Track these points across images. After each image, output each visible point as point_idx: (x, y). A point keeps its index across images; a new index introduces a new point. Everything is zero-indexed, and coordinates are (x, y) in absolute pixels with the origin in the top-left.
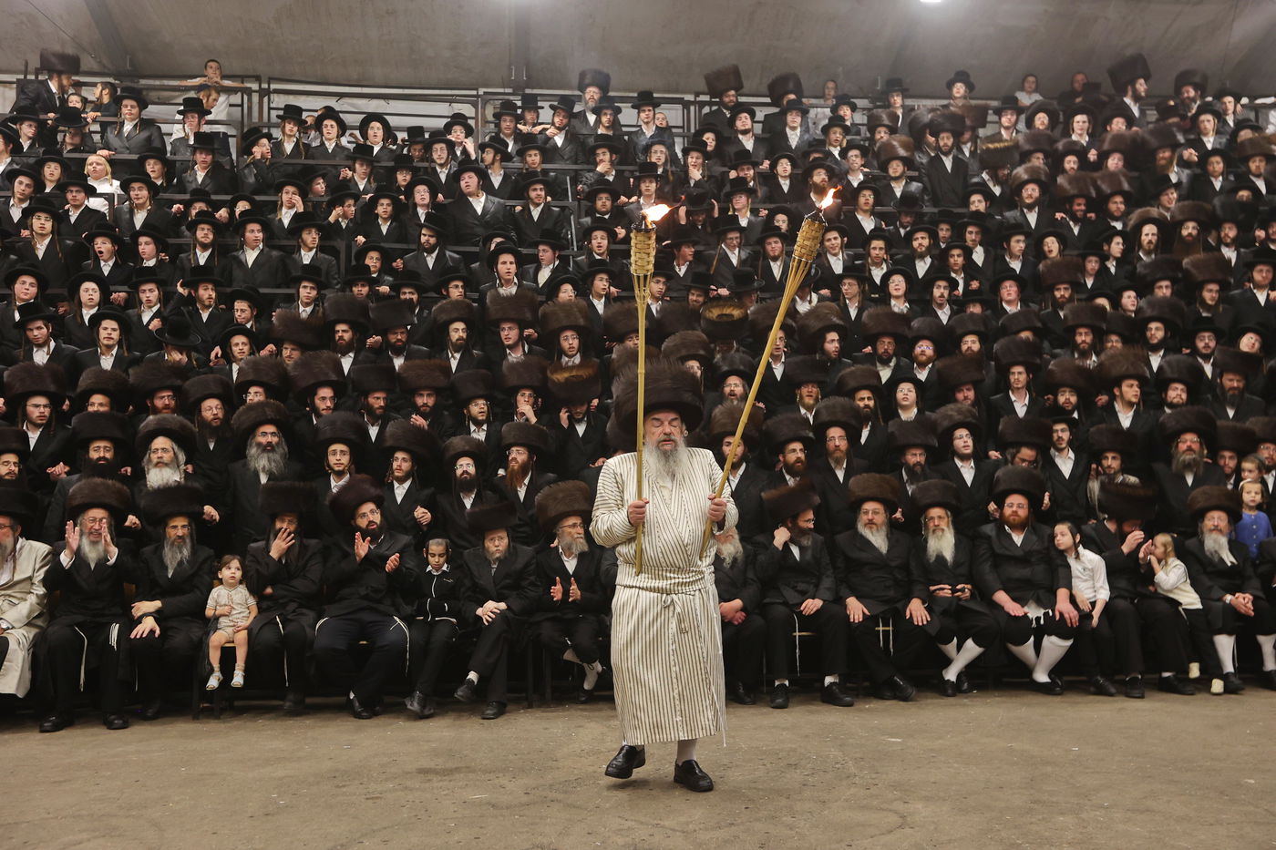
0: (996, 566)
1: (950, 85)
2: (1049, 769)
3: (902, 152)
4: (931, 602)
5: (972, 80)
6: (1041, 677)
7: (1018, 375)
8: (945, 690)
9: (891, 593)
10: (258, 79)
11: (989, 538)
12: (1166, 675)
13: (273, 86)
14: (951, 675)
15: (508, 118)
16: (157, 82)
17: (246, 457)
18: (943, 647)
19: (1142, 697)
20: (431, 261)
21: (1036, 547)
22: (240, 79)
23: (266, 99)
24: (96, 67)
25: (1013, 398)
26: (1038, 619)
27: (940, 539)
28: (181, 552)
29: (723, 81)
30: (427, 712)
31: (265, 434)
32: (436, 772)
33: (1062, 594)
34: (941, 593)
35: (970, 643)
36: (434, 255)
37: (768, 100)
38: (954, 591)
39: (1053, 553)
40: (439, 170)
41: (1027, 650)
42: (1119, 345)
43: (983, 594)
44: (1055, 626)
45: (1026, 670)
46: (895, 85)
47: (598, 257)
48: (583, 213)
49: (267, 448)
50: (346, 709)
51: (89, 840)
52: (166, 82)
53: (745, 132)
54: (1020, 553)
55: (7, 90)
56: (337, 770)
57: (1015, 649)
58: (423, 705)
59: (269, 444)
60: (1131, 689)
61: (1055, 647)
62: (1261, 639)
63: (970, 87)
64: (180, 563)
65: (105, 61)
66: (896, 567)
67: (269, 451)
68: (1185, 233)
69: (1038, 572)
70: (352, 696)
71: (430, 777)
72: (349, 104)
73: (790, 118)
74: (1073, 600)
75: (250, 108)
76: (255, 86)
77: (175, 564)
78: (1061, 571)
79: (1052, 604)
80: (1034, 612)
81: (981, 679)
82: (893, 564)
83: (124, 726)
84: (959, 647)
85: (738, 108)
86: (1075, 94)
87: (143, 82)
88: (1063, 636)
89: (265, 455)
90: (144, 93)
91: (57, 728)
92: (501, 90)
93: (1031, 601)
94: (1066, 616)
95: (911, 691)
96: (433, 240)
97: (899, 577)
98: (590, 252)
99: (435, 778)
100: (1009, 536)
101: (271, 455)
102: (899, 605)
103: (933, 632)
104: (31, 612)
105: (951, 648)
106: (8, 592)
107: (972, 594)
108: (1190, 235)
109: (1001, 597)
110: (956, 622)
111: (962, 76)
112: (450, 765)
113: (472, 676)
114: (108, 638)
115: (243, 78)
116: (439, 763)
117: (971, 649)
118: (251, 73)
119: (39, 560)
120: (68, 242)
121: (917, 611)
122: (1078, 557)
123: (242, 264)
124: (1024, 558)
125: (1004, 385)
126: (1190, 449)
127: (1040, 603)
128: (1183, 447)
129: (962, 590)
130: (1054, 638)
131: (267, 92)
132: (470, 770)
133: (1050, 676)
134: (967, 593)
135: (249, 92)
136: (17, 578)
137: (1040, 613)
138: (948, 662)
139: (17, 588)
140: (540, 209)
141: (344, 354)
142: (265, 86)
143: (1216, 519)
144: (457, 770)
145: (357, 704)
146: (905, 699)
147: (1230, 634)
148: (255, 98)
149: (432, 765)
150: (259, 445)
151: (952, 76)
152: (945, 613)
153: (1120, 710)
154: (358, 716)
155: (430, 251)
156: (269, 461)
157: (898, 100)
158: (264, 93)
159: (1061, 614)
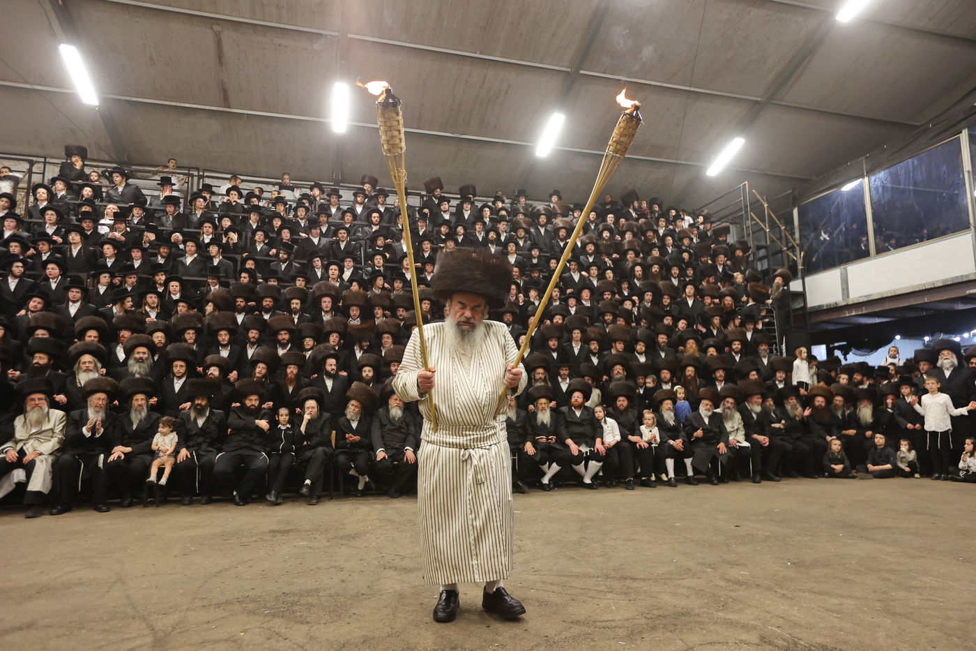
0: (567, 427)
1: (551, 196)
2: (589, 523)
3: (524, 226)
4: (535, 444)
5: (561, 194)
6: (587, 481)
7: (577, 334)
8: (543, 488)
9: (517, 440)
10: (198, 169)
11: (564, 413)
12: (643, 478)
13: (206, 174)
14: (546, 480)
15: (335, 197)
16: (141, 168)
17: (127, 366)
18: (541, 466)
19: (633, 489)
20: (283, 266)
21: (587, 417)
22: (187, 170)
23: (201, 180)
24: (107, 158)
25: (574, 345)
26: (587, 452)
27: (544, 414)
28: (140, 414)
29: (433, 185)
30: (279, 501)
31: (138, 353)
32: (279, 532)
33: (598, 440)
34: (541, 440)
35: (554, 465)
36: (286, 264)
37: (459, 196)
38: (547, 439)
39: (595, 421)
40: (300, 221)
41: (580, 468)
42: (624, 323)
43: (561, 441)
44: (595, 456)
45: (581, 477)
46: (522, 193)
47: (377, 268)
48: (368, 247)
49: (140, 360)
50: (230, 500)
51: (80, 570)
52: (147, 168)
53: (445, 212)
54: (579, 420)
55: (55, 167)
56: (225, 532)
57: (575, 467)
58: (277, 497)
59: (141, 358)
60: (628, 486)
61: (594, 466)
62: (686, 460)
63: (560, 198)
64: (140, 421)
65: (113, 156)
66: (519, 427)
67: (140, 362)
68: (654, 270)
69: (587, 429)
70: (235, 493)
71: (276, 534)
72: (247, 186)
73: (465, 206)
74: (603, 443)
75: (192, 184)
76: (196, 173)
77: (138, 422)
78: (599, 429)
79: (593, 445)
80: (584, 449)
81: (559, 482)
82: (518, 425)
83: (108, 510)
84: (549, 467)
85: (442, 199)
86: (606, 204)
87: (133, 167)
88: (598, 461)
89: (138, 364)
90: (134, 173)
91: (60, 513)
92: (328, 183)
93: (583, 444)
94: (600, 450)
95: (526, 488)
96: (285, 256)
97: (521, 432)
98: (373, 266)
99: (279, 535)
100: (574, 412)
101: (141, 364)
102: (521, 446)
103: (538, 459)
104: (53, 446)
105: (545, 467)
106: (38, 436)
107: (556, 441)
108: (656, 271)
109: (569, 441)
110: (549, 454)
111: (556, 193)
112: (288, 528)
113: (308, 482)
114: (97, 463)
115: (189, 169)
116: (282, 527)
117: (555, 468)
118: (194, 166)
119: (58, 420)
120: (91, 248)
121: (529, 448)
122: (605, 422)
123: (183, 264)
124: (580, 423)
125: (570, 340)
126: (619, 372)
127: (588, 445)
128: (616, 372)
129: (551, 439)
130: (594, 462)
131: (203, 177)
132: (298, 530)
133: (591, 480)
134: (554, 440)
135: (193, 176)
136: (43, 429)
137: (588, 450)
138: (544, 474)
139: (44, 434)
140: (345, 243)
141: (240, 313)
142: (201, 173)
143: (668, 404)
144: (291, 530)
145: (237, 498)
146: (523, 492)
147: (671, 458)
148: (196, 179)
149: (277, 528)
150: (135, 358)
151: (551, 192)
152: (542, 450)
153: (623, 495)
154: (237, 504)
155: (284, 262)
156: (140, 367)
157: (522, 200)
158: (200, 177)
159: (597, 450)
